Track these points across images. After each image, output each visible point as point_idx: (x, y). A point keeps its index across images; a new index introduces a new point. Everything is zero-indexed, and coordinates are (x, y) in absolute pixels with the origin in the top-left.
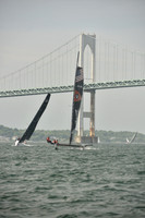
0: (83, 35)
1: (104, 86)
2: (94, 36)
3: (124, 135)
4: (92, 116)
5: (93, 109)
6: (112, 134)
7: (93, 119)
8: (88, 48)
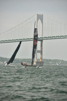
0: (37, 15)
1: (47, 38)
2: (43, 15)
3: (56, 61)
4: (41, 52)
5: (42, 49)
6: (50, 60)
7: (42, 54)
8: (39, 21)
